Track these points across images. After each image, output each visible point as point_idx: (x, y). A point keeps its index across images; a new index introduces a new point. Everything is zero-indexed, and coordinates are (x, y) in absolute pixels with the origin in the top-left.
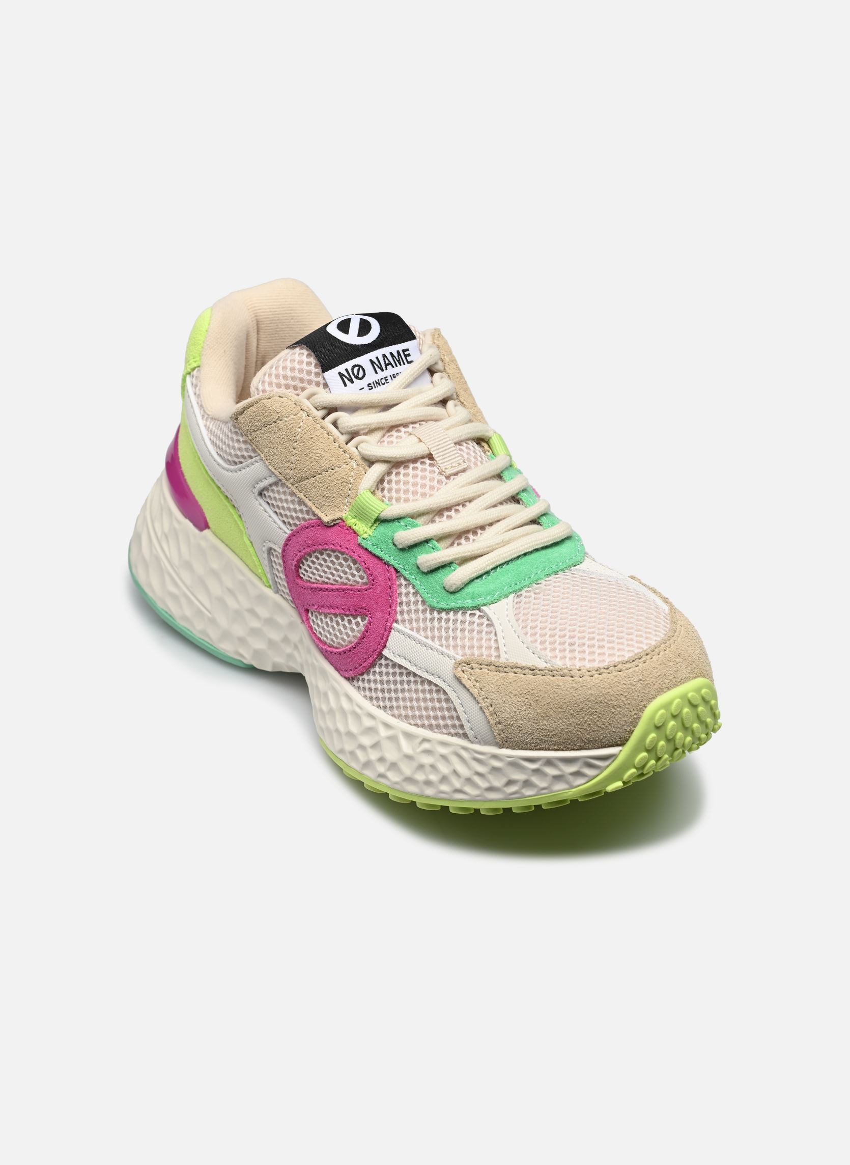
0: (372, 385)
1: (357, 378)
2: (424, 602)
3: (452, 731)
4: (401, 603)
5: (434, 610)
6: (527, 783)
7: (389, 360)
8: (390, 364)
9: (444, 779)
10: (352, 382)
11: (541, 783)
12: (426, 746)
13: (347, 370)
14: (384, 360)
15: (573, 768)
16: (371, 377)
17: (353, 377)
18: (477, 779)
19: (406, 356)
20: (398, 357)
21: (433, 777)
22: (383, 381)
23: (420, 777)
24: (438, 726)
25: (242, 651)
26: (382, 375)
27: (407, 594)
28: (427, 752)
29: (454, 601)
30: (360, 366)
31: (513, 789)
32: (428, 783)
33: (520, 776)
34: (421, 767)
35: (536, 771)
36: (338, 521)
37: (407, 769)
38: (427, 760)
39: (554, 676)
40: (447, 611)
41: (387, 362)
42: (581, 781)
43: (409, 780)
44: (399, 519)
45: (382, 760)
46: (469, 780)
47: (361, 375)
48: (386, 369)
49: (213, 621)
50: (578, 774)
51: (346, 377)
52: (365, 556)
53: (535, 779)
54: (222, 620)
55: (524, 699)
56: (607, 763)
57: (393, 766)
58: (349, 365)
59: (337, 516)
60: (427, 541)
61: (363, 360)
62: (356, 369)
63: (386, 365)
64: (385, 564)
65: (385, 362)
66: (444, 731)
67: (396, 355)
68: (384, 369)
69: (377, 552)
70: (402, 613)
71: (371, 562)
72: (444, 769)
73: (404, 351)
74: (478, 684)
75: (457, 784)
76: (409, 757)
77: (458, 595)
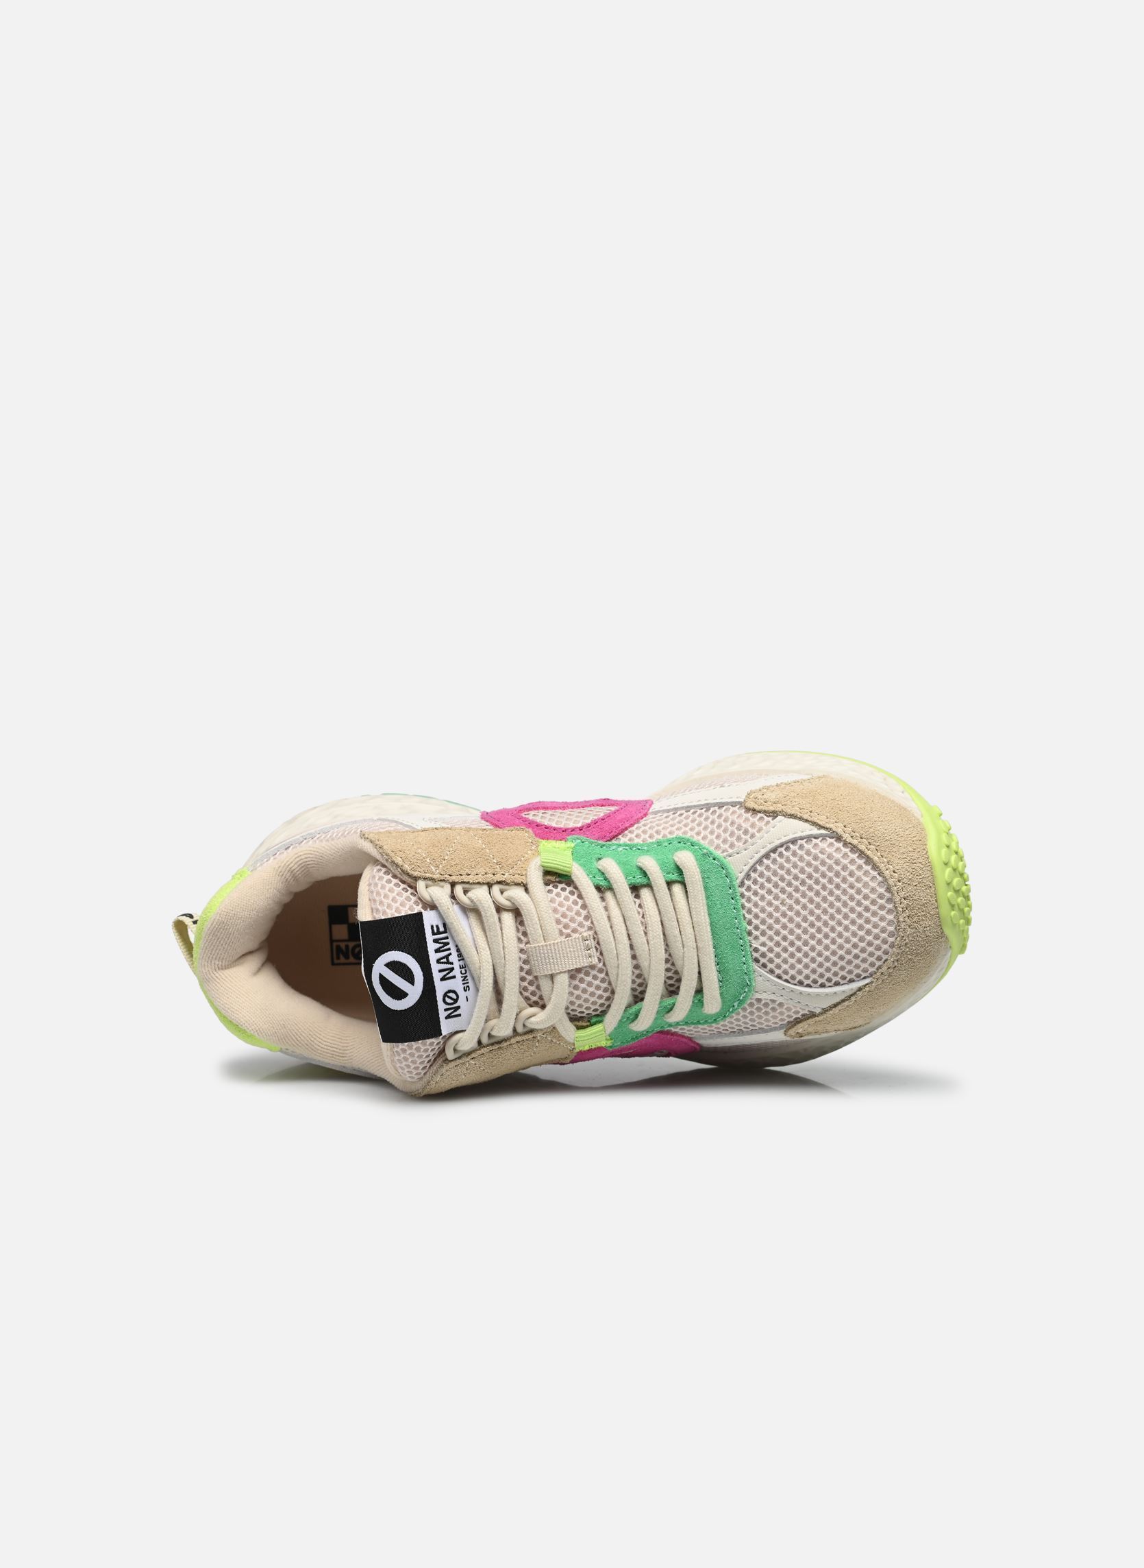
0: (466, 985)
1: (456, 1001)
7: (443, 958)
8: (447, 957)
10: (459, 1007)
13: (446, 1010)
14: (443, 963)
16: (456, 984)
17: (455, 1005)
19: (439, 933)
20: (440, 943)
22: (463, 971)
26: (457, 972)
30: (445, 995)
41: (445, 960)
47: (453, 996)
48: (452, 964)
51: (452, 1013)
58: (441, 1006)
61: (441, 988)
62: (448, 1000)
63: (448, 962)
65: (444, 963)
67: (438, 946)
68: (449, 966)
73: (434, 934)
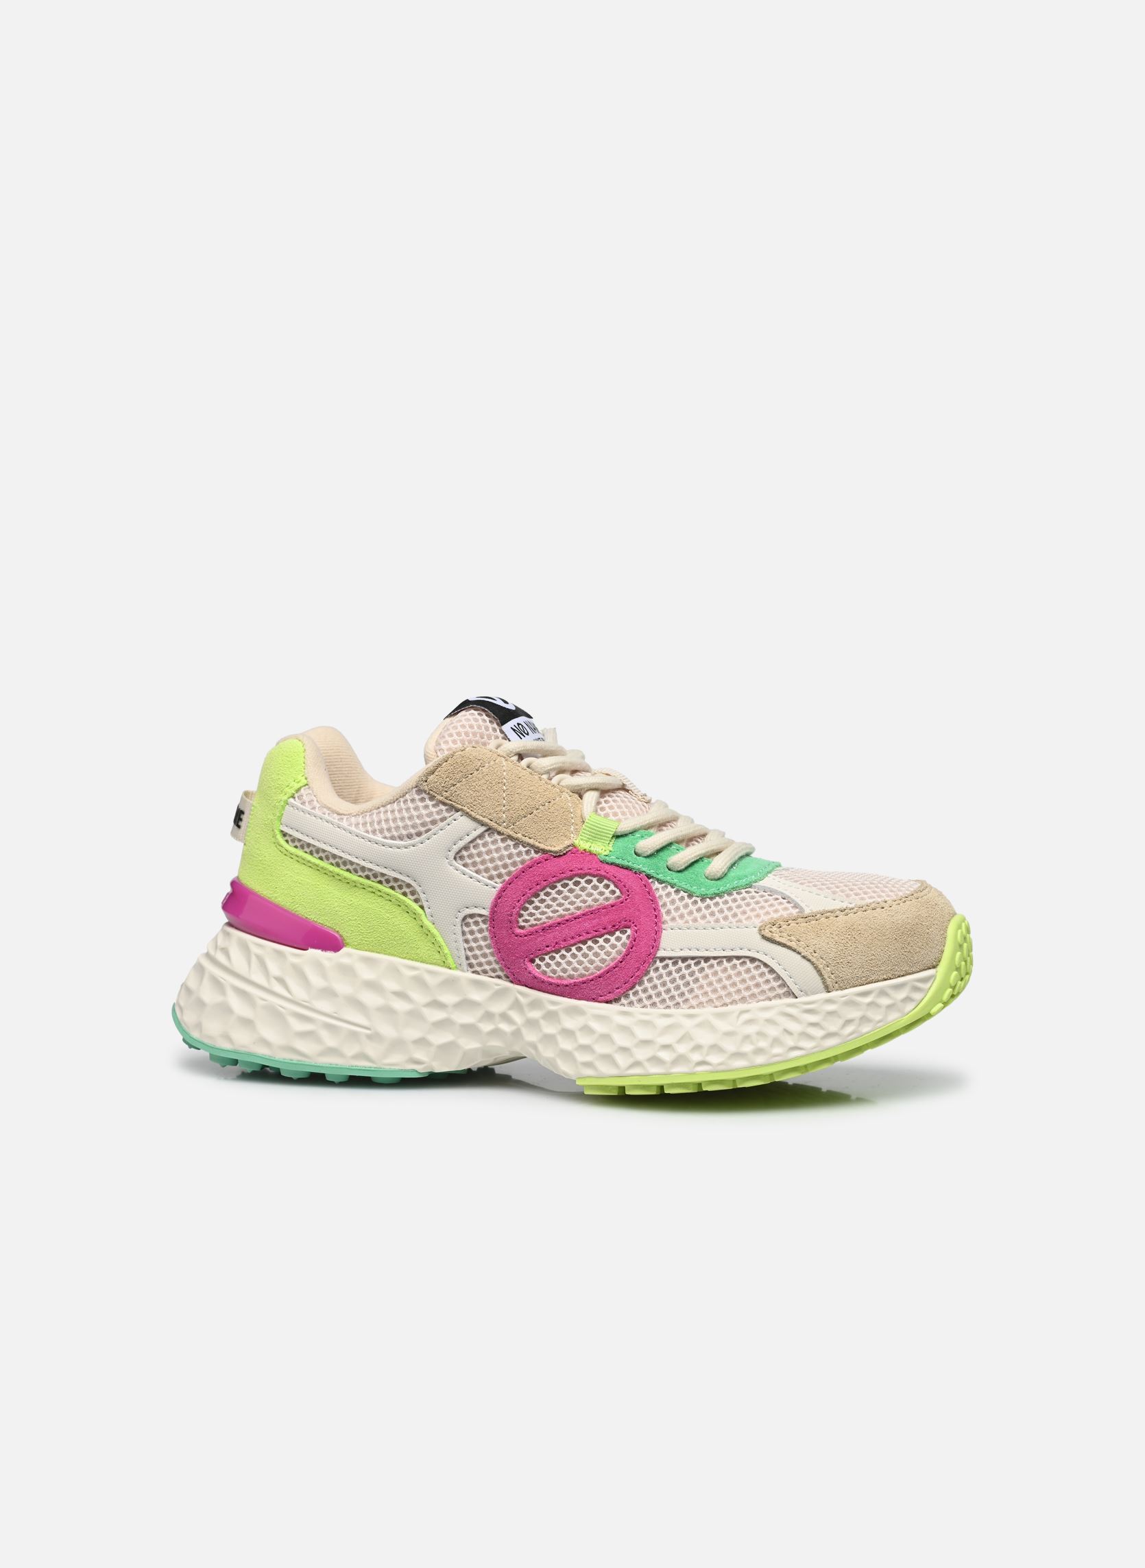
1: (525, 733)
2: (690, 896)
3: (771, 994)
4: (664, 905)
5: (706, 898)
6: (864, 1019)
9: (776, 1041)
10: (523, 736)
11: (876, 1016)
12: (746, 1017)
15: (902, 995)
17: (521, 732)
18: (812, 1031)
21: (763, 1044)
23: (747, 1048)
24: (753, 995)
25: (419, 1055)
27: (668, 895)
28: (750, 1022)
29: (722, 886)
31: (850, 1029)
32: (759, 1051)
33: (855, 1014)
34: (747, 1038)
35: (871, 1004)
36: (571, 848)
37: (730, 1046)
38: (751, 1030)
39: (866, 911)
40: (720, 895)
42: (909, 1007)
43: (738, 1055)
44: (633, 832)
45: (698, 1047)
46: (804, 1035)
49: (375, 1037)
50: (908, 999)
51: (518, 732)
52: (613, 870)
53: (870, 1014)
54: (387, 1031)
55: (847, 936)
56: (928, 985)
57: (715, 1048)
59: (567, 843)
60: (670, 844)
64: (636, 873)
66: (762, 998)
69: (625, 863)
70: (668, 912)
71: (621, 874)
72: (773, 1032)
74: (792, 938)
75: (790, 1042)
76: (729, 1034)
77: (724, 880)
